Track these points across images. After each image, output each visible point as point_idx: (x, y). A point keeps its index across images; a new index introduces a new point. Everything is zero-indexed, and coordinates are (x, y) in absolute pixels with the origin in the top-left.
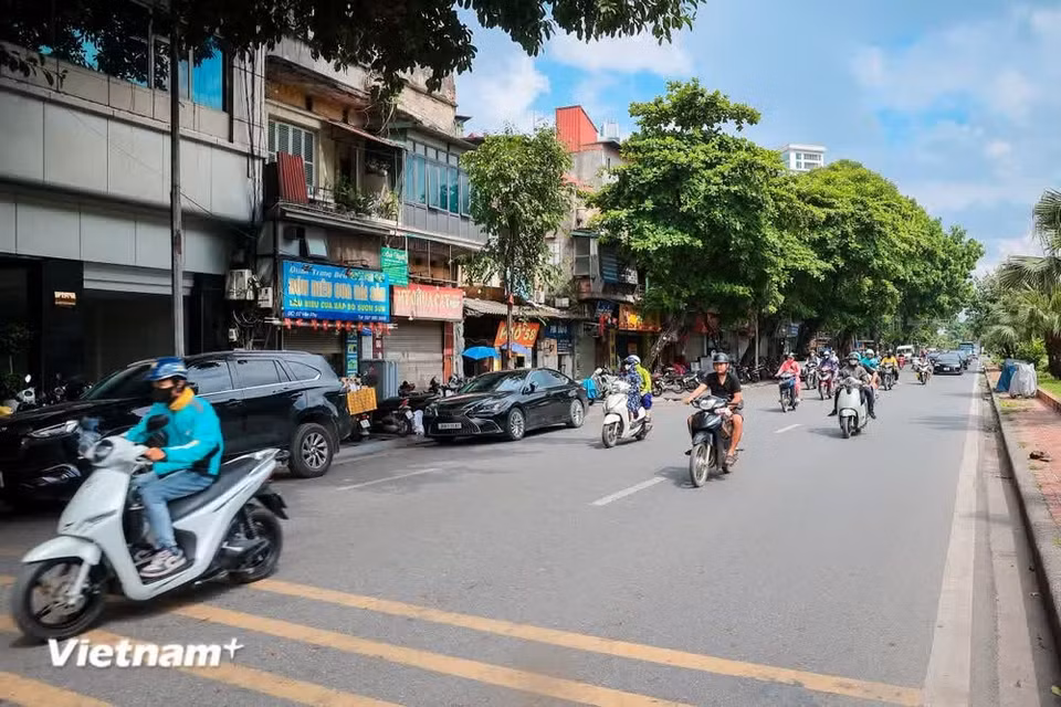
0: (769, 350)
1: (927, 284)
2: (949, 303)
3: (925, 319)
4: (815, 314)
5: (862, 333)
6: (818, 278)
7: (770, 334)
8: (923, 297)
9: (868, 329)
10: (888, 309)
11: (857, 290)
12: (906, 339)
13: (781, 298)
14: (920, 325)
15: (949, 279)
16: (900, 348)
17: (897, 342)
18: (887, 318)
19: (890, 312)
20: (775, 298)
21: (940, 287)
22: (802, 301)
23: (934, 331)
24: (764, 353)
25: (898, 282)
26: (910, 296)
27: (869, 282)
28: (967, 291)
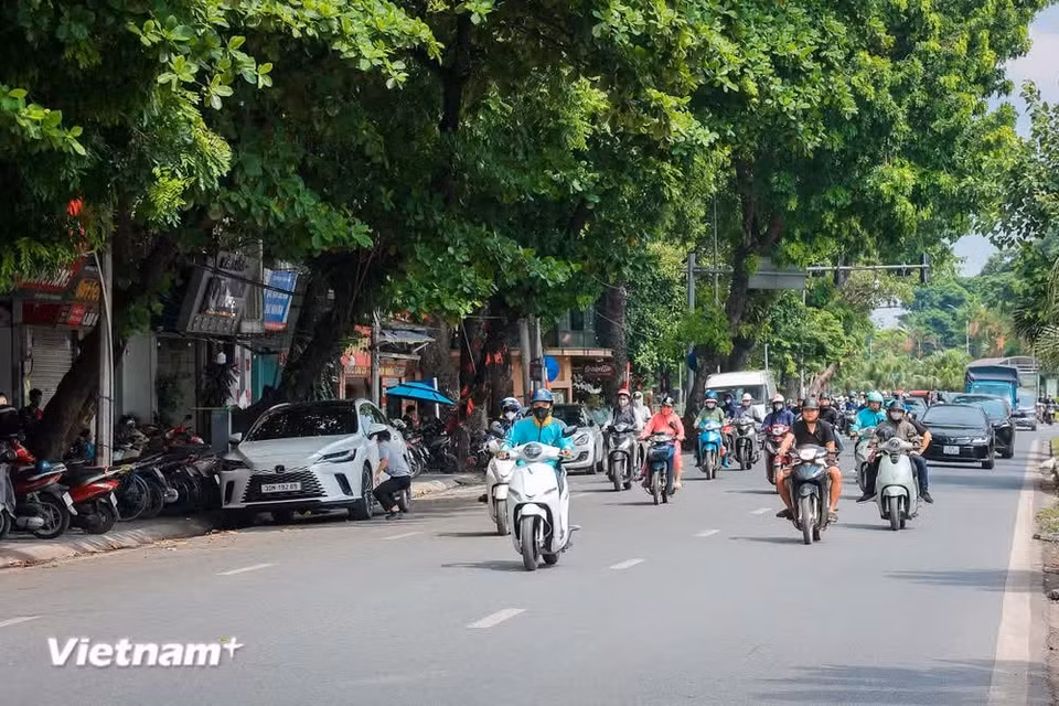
0: (164, 389)
1: (830, 114)
2: (917, 197)
3: (821, 262)
4: (361, 235)
5: (564, 320)
6: (377, 74)
7: (169, 322)
8: (816, 172)
9: (586, 303)
10: (669, 220)
11: (544, 134)
12: (742, 344)
13: (220, 152)
14: (797, 288)
15: (920, 97)
16: (718, 380)
17: (707, 358)
18: (669, 256)
19: (681, 231)
20: (192, 148)
21: (881, 127)
22: (309, 176)
23: (856, 312)
24: (140, 400)
25: (711, 102)
26: (765, 164)
27: (594, 97)
28: (987, 147)
